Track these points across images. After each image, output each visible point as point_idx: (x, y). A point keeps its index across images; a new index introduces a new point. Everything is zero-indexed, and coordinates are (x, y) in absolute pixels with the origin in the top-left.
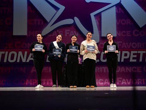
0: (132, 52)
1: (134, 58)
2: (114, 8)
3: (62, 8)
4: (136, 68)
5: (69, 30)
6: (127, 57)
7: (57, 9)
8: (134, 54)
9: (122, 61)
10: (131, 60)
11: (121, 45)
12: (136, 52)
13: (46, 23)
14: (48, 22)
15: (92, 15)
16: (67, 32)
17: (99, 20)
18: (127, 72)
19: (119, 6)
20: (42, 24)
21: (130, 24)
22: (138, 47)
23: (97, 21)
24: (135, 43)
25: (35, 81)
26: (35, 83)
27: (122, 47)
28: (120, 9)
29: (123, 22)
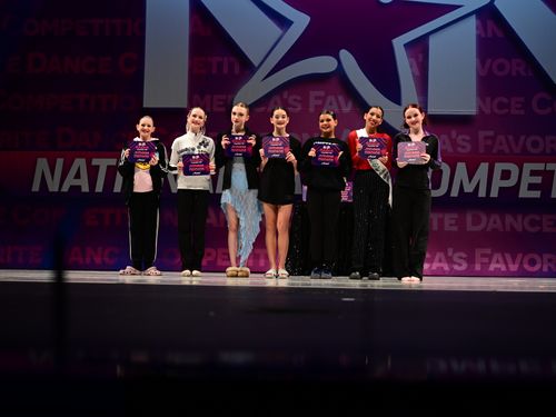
0: (528, 167)
1: (531, 187)
2: (473, 21)
3: (301, 21)
4: (537, 218)
5: (322, 93)
6: (511, 183)
7: (284, 23)
8: (533, 173)
9: (494, 193)
10: (524, 193)
11: (489, 142)
12: (540, 166)
13: (247, 68)
14: (256, 65)
15: (399, 43)
16: (316, 98)
17: (421, 59)
18: (508, 229)
19: (489, 15)
20: (237, 70)
21: (523, 73)
22: (548, 151)
23: (415, 64)
24: (539, 138)
25: (209, 254)
26: (210, 259)
27: (494, 151)
28: (490, 23)
29: (501, 67)
